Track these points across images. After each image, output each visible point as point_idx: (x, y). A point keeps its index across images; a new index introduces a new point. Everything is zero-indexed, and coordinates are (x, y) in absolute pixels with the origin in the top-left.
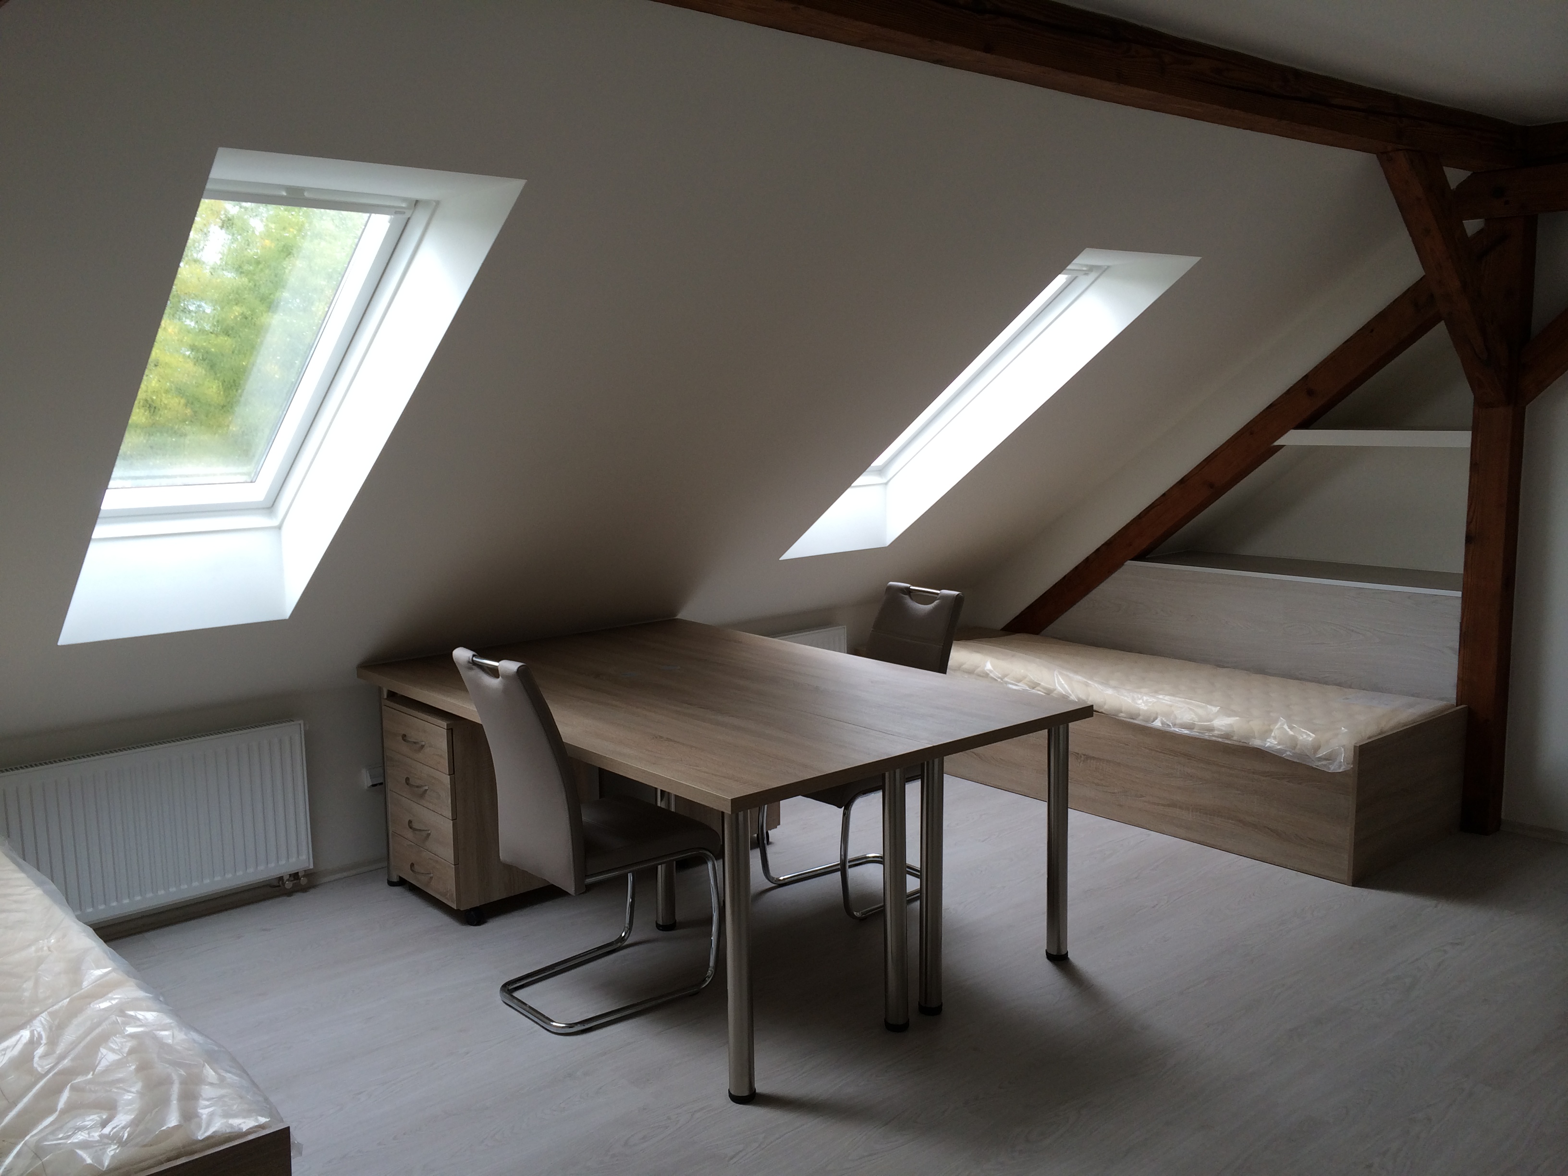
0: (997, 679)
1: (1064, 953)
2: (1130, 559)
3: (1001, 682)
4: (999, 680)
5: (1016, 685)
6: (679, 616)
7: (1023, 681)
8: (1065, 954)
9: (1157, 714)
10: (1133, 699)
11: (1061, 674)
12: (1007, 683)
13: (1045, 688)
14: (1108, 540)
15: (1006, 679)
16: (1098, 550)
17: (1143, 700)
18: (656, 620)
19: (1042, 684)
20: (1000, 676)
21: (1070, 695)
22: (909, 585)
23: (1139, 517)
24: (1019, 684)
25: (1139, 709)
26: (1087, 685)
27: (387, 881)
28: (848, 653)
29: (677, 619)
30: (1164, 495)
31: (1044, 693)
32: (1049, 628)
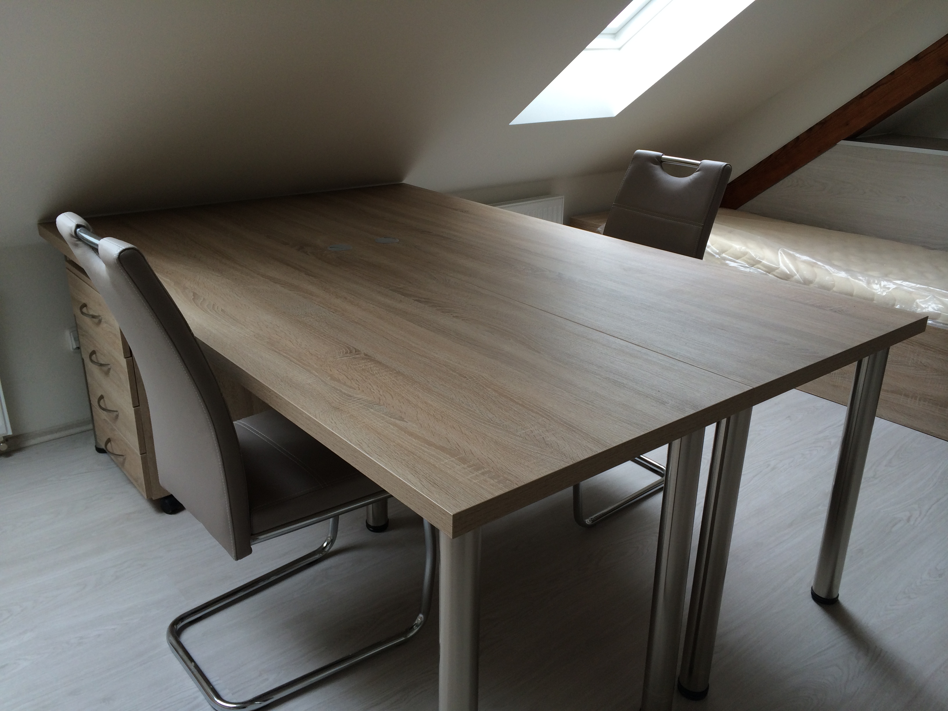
0: (714, 254)
1: (835, 596)
2: (843, 139)
3: (719, 257)
4: (717, 256)
5: (735, 262)
6: (405, 181)
7: (743, 258)
8: (836, 598)
9: (895, 300)
10: (868, 283)
11: (785, 253)
12: (725, 259)
13: (765, 266)
14: (823, 119)
15: (724, 255)
16: (811, 129)
17: (880, 285)
18: (377, 185)
19: (763, 261)
20: (718, 251)
21: (796, 275)
22: (661, 154)
23: (862, 96)
24: (737, 261)
25: (874, 294)
26: (812, 265)
27: (95, 448)
28: (564, 224)
29: (403, 183)
30: (893, 73)
31: (765, 271)
32: (749, 204)
